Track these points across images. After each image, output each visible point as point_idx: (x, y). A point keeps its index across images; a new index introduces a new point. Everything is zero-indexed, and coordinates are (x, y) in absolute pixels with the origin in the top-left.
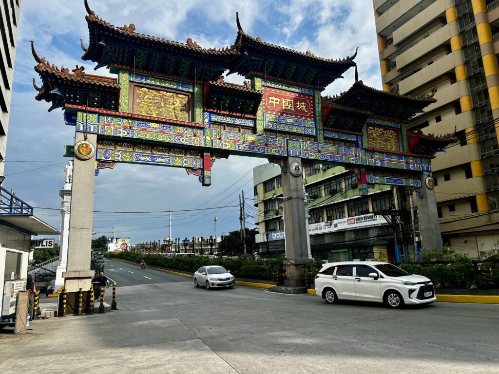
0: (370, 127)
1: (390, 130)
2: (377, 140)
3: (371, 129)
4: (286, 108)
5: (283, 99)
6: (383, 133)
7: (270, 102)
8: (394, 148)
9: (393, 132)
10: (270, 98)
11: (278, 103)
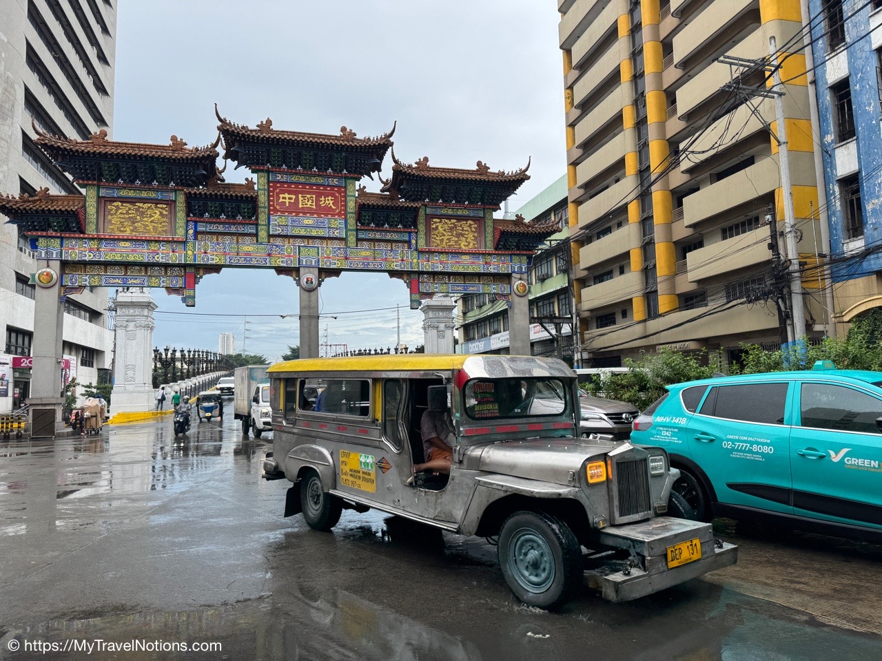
0: (434, 220)
1: (467, 220)
2: (444, 235)
3: (436, 223)
4: (305, 206)
5: (300, 196)
6: (455, 226)
7: (281, 200)
8: (471, 244)
9: (472, 222)
10: (281, 196)
11: (293, 201)
